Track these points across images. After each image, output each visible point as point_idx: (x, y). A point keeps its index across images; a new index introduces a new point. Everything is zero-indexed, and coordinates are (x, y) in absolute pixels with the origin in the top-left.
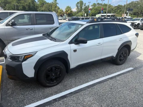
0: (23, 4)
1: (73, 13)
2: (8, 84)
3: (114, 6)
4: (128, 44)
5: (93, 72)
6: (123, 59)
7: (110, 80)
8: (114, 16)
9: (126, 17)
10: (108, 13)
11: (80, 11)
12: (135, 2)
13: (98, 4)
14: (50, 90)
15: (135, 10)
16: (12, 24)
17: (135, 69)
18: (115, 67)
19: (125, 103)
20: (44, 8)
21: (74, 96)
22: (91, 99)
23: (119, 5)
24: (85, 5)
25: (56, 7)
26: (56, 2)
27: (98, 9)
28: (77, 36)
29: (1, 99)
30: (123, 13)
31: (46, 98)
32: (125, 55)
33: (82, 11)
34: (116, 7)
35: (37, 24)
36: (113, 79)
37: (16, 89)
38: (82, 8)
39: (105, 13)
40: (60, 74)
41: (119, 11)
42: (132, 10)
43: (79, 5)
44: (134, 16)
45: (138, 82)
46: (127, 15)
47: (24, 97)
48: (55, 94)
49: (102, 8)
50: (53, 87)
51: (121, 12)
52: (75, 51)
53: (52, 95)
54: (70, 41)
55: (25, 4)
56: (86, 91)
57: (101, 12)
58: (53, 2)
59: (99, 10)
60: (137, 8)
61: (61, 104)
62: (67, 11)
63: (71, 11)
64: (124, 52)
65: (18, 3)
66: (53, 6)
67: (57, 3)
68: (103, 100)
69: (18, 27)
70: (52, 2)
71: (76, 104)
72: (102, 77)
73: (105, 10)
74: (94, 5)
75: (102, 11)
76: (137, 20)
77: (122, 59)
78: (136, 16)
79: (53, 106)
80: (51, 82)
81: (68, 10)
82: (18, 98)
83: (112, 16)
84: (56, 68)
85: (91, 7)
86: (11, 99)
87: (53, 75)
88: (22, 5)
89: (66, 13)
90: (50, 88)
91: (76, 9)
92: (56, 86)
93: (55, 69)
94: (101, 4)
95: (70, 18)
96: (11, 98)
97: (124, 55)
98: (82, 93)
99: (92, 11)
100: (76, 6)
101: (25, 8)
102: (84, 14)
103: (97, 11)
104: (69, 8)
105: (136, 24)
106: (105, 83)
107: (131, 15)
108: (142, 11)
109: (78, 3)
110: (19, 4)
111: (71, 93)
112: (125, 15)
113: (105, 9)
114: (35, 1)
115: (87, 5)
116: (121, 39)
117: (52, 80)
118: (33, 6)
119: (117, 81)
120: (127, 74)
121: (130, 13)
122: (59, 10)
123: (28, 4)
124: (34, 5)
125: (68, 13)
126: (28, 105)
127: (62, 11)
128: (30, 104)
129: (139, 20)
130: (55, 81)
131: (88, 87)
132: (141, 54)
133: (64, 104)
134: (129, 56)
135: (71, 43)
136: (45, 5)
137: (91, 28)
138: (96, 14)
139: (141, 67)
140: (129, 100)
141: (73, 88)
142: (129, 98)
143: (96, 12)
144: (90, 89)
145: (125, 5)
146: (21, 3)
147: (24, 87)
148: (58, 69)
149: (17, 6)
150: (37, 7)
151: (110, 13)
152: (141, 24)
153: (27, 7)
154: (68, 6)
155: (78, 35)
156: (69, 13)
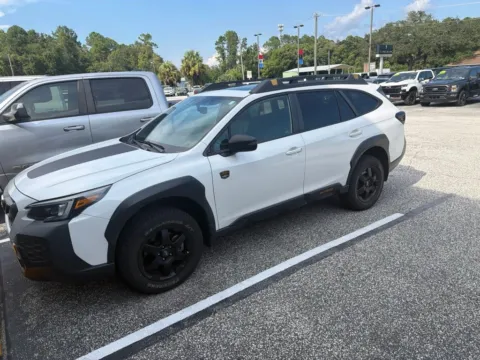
0: (38, 56)
1: (207, 71)
2: (23, 302)
3: (336, 42)
4: (377, 144)
5: (286, 236)
6: (371, 192)
7: (337, 254)
8: (339, 71)
9: (377, 71)
10: (320, 63)
11: (232, 64)
12: (397, 24)
13: (286, 37)
14: (161, 302)
15: (400, 49)
16: (16, 115)
17: (409, 215)
18: (350, 216)
19: (383, 306)
20: (110, 62)
21: (234, 309)
22: (287, 308)
23: (351, 38)
24: (244, 45)
25: (150, 57)
26: (151, 41)
27: (287, 53)
28: (226, 132)
29: (9, 345)
30: (366, 61)
31: (149, 323)
32: (375, 178)
33: (238, 62)
34: (340, 43)
35: (97, 112)
36: (346, 250)
37: (51, 312)
38: (234, 53)
39: (312, 64)
40: (186, 249)
41: (352, 55)
42: (390, 48)
43: (225, 46)
44: (401, 66)
45: (418, 249)
46: (377, 66)
47: (80, 329)
48: (176, 311)
49: (301, 51)
50: (169, 293)
51: (358, 59)
52: (225, 174)
53: (167, 312)
54: (205, 147)
55: (44, 54)
56: (269, 289)
57: (298, 61)
58: (139, 41)
59: (291, 58)
60: (406, 43)
61: (196, 333)
62: (189, 68)
63: (203, 67)
64: (370, 169)
65: (18, 51)
66: (140, 56)
67: (152, 44)
68: (321, 307)
69: (36, 123)
70: (137, 43)
71: (243, 327)
72: (313, 248)
73: (308, 54)
74: (274, 41)
75: (301, 58)
76: (407, 77)
77: (368, 191)
78: (406, 65)
79: (174, 340)
80: (162, 278)
81: (190, 63)
82: (61, 334)
83: (333, 71)
84: (172, 231)
85: (263, 50)
86: (41, 340)
87: (166, 253)
88: (35, 59)
89: (186, 74)
90: (158, 296)
91: (218, 59)
92: (177, 289)
93: (171, 237)
94: (295, 38)
95: (200, 88)
96: (39, 337)
97: (371, 179)
98: (257, 296)
99: (270, 62)
100: (217, 48)
101: (46, 67)
102: (246, 74)
103: (284, 61)
104: (193, 58)
105: (408, 90)
106: (323, 262)
107: (392, 64)
108: (419, 49)
109: (221, 39)
110: (23, 57)
111: (226, 300)
112: (373, 65)
113: (310, 53)
114: (79, 44)
115: (250, 44)
116: (356, 131)
117: (163, 271)
118: (72, 60)
119: (359, 254)
120: (387, 232)
121: (385, 59)
122: (162, 67)
123: (53, 52)
124: (76, 56)
125: (191, 73)
126: (96, 348)
127: (173, 67)
128: (103, 345)
129: (413, 76)
130: (173, 274)
131: (275, 278)
132: (425, 174)
133: (206, 333)
134: (386, 179)
135: (209, 152)
136: (113, 54)
137: (268, 110)
138: (284, 70)
139: (425, 209)
140: (394, 297)
141: (229, 286)
142: (394, 293)
143: (282, 64)
144: (281, 284)
145: (367, 36)
146: (28, 52)
147: (77, 302)
148: (179, 234)
149: (16, 62)
150: (85, 60)
151: (327, 64)
152: (420, 90)
153: (51, 65)
154: (189, 50)
155: (228, 127)
156: (195, 72)
